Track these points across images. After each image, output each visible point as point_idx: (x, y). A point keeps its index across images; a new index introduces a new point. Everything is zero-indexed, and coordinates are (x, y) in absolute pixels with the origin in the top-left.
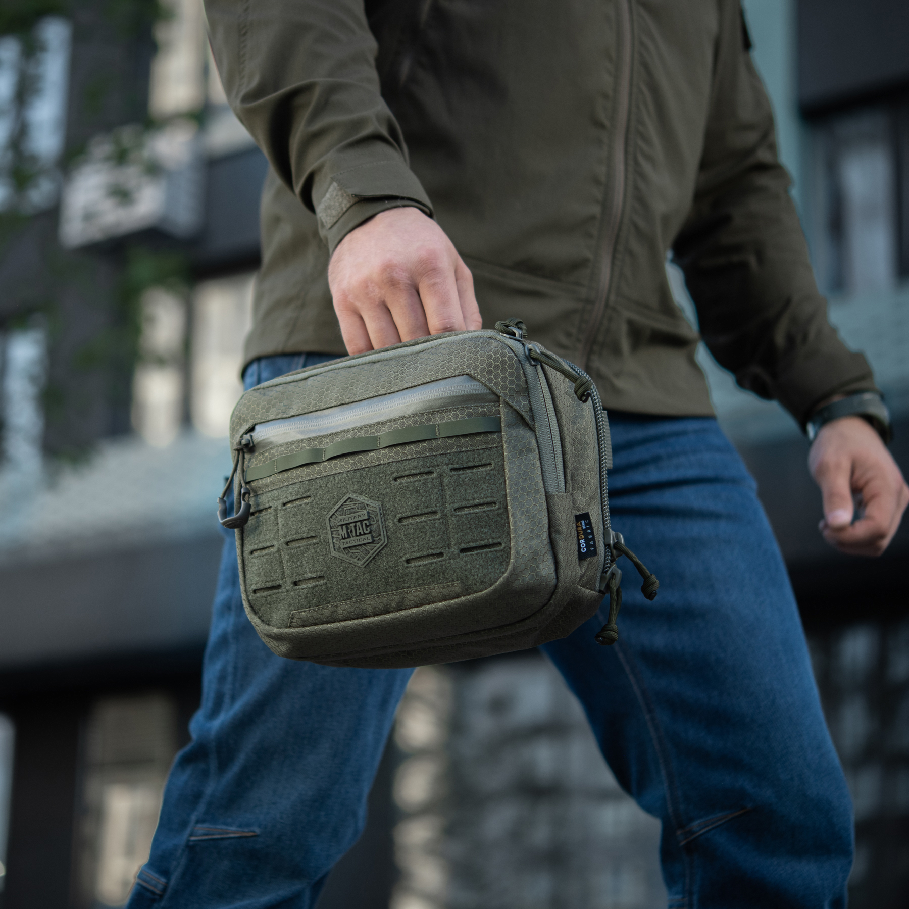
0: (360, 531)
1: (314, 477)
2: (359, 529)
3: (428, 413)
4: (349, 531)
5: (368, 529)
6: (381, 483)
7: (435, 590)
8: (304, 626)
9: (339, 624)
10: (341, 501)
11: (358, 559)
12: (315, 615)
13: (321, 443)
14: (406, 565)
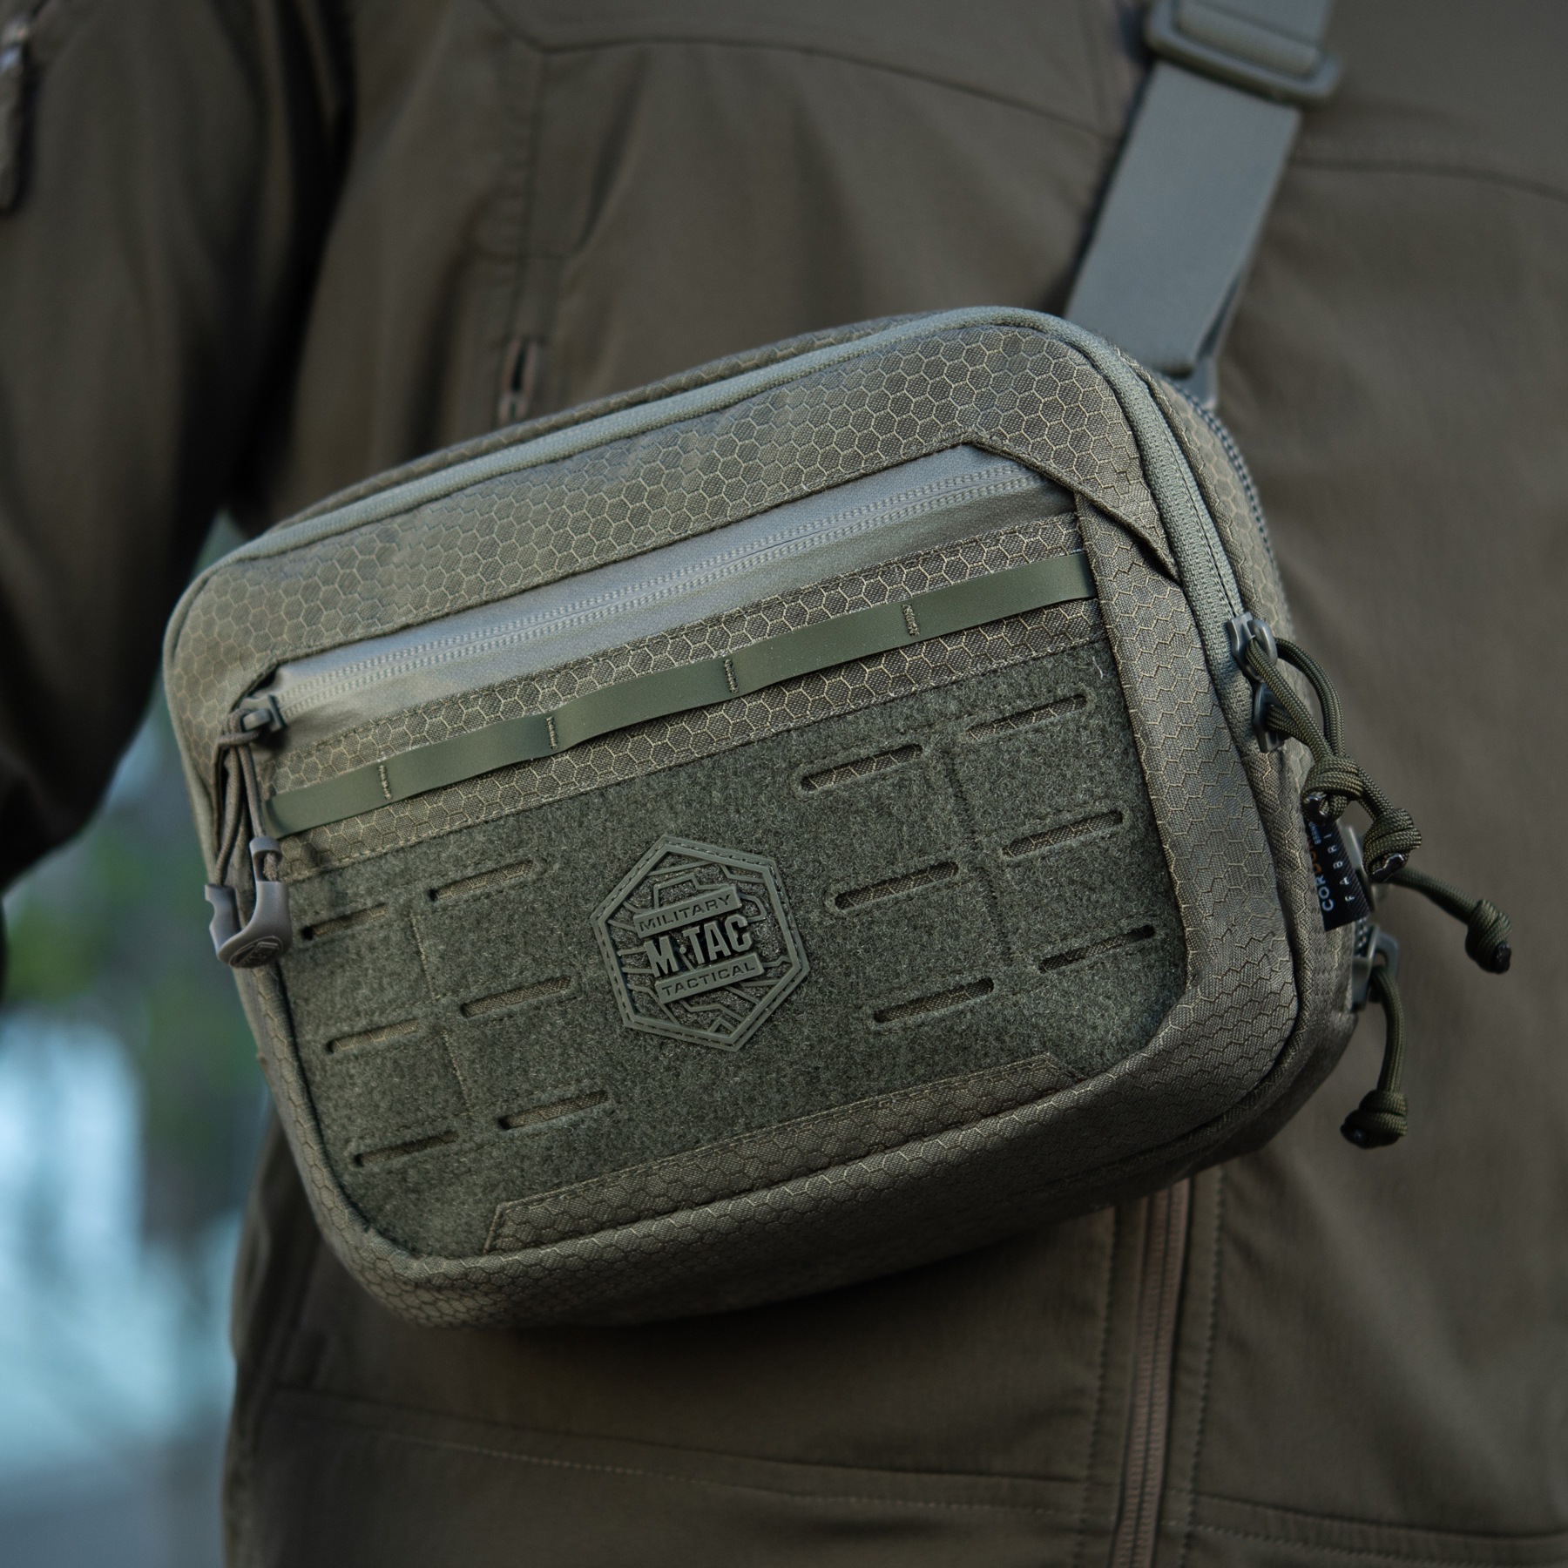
0: (718, 948)
1: (533, 802)
2: (716, 943)
3: (870, 572)
4: (683, 950)
5: (747, 936)
6: (763, 798)
7: (966, 1091)
8: (537, 1243)
9: (654, 1226)
10: (639, 865)
11: (718, 1031)
12: (578, 1207)
13: (531, 697)
14: (873, 1025)
